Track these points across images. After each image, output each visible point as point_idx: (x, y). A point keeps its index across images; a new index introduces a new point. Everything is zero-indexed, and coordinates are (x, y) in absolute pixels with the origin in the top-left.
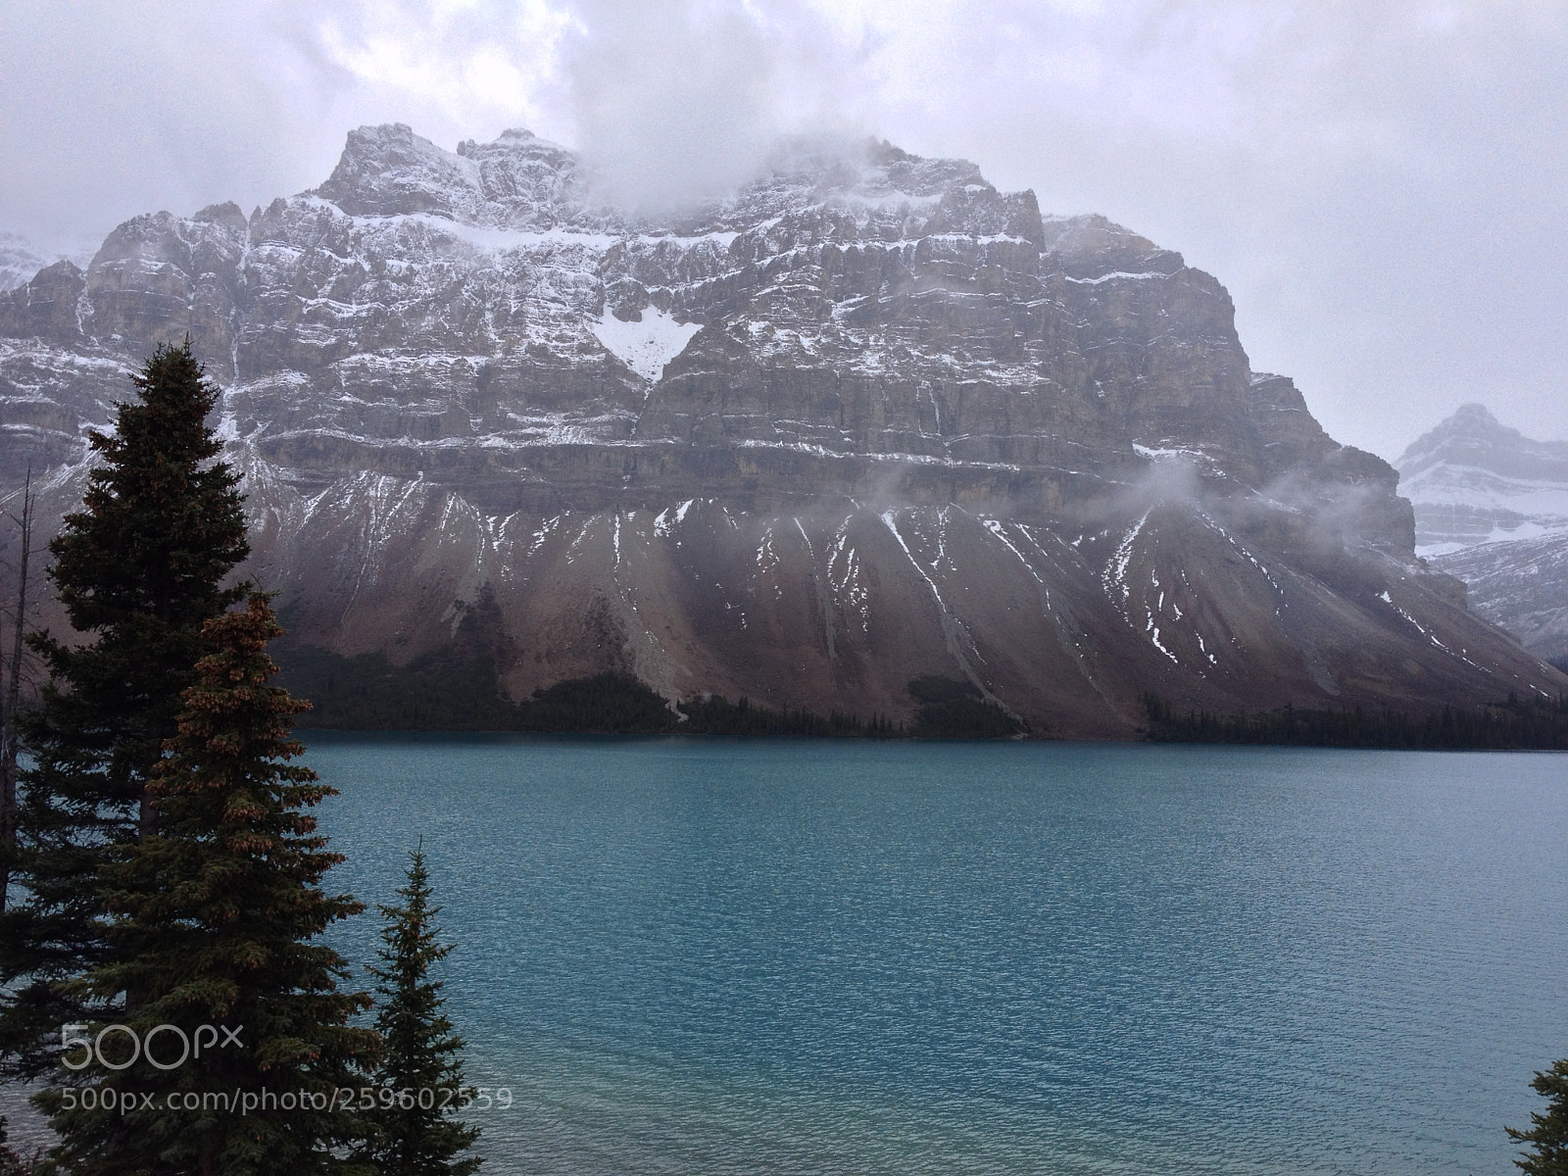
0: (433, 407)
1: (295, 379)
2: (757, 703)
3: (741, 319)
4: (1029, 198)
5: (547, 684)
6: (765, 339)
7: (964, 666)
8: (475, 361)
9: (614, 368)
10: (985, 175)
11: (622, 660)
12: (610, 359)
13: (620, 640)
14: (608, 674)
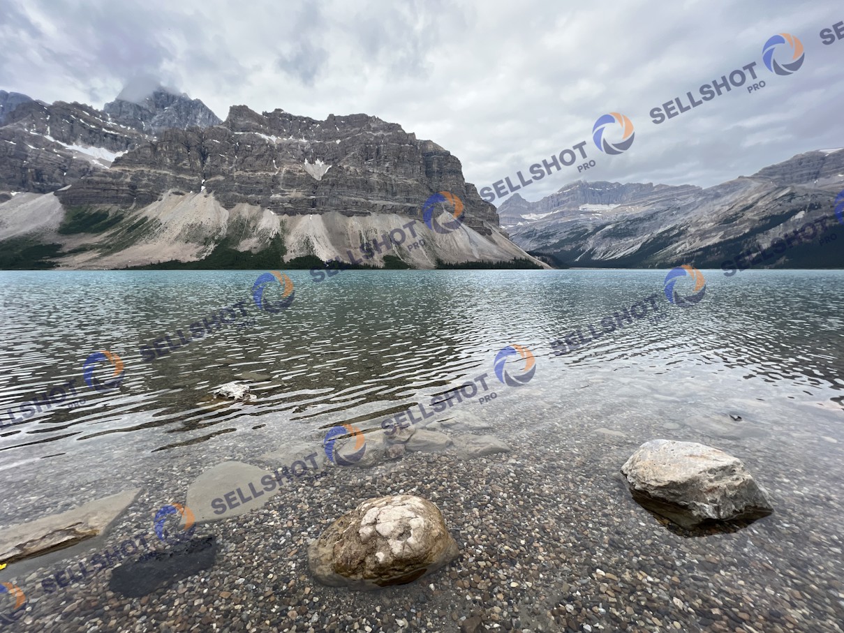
0: (261, 187)
1: (221, 178)
2: (346, 262)
3: (341, 164)
4: (413, 134)
5: (293, 258)
6: (348, 170)
7: (397, 253)
8: (271, 174)
9: (309, 177)
10: (403, 128)
11: (313, 252)
12: (307, 174)
13: (313, 247)
14: (310, 256)
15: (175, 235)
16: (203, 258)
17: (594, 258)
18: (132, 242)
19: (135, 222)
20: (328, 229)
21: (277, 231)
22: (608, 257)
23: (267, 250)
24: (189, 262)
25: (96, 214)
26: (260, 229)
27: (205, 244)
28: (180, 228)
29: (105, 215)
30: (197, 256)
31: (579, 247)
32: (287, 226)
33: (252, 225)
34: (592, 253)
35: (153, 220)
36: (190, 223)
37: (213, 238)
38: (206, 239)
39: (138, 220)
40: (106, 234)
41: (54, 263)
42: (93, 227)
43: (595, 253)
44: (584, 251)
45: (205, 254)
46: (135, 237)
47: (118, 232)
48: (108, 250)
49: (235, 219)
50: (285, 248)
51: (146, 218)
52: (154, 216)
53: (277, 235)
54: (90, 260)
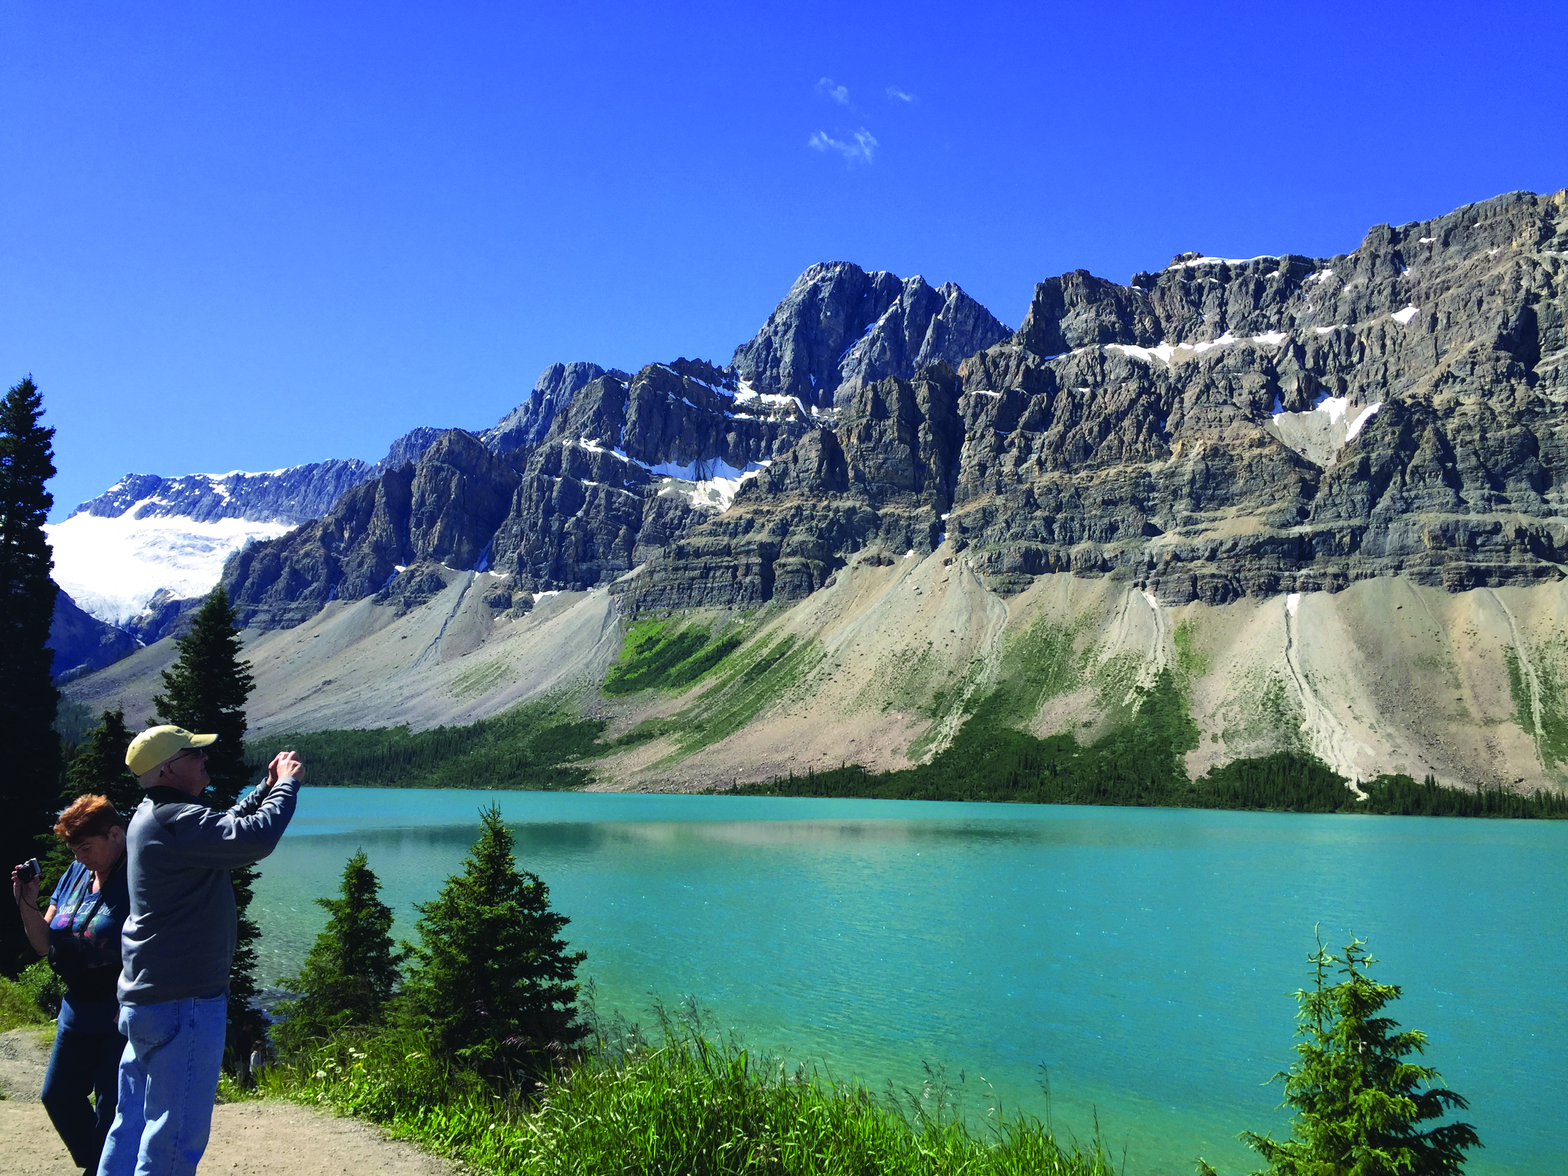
3: (1421, 393)
5: (1222, 762)
6: (1450, 411)
9: (1289, 459)
11: (1300, 740)
12: (1284, 450)
13: (1297, 720)
14: (1287, 755)
15: (857, 688)
16: (927, 759)
18: (753, 712)
19: (765, 652)
20: (1362, 644)
21: (1161, 662)
23: (1126, 732)
24: (888, 774)
25: (683, 636)
26: (1104, 658)
27: (934, 714)
28: (872, 662)
29: (701, 639)
30: (912, 754)
32: (1198, 643)
33: (1079, 645)
35: (805, 647)
36: (899, 648)
37: (959, 692)
38: (939, 696)
39: (772, 645)
40: (697, 689)
41: (587, 772)
42: (673, 671)
45: (933, 747)
46: (760, 696)
47: (724, 684)
48: (698, 736)
49: (1028, 628)
50: (1188, 722)
51: (790, 641)
52: (811, 633)
53: (1165, 677)
54: (655, 766)
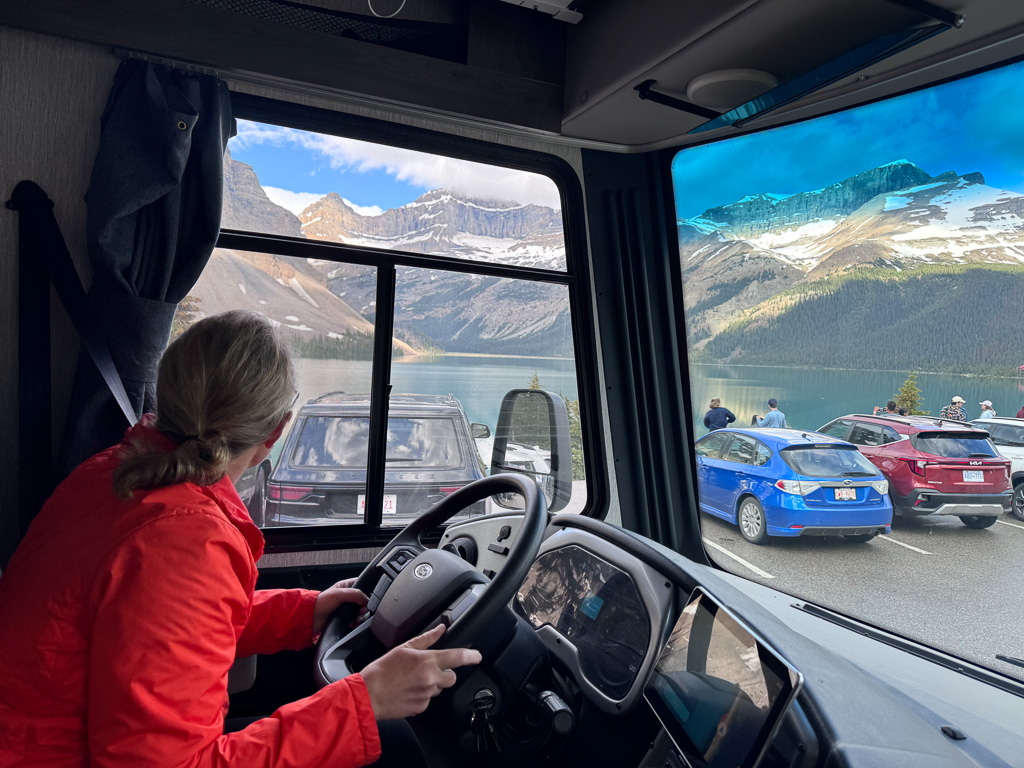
17: (485, 336)
22: (507, 335)
31: (457, 313)
34: (479, 326)
43: (484, 327)
44: (466, 321)
